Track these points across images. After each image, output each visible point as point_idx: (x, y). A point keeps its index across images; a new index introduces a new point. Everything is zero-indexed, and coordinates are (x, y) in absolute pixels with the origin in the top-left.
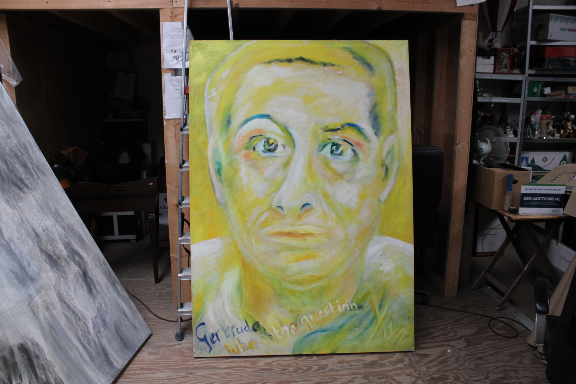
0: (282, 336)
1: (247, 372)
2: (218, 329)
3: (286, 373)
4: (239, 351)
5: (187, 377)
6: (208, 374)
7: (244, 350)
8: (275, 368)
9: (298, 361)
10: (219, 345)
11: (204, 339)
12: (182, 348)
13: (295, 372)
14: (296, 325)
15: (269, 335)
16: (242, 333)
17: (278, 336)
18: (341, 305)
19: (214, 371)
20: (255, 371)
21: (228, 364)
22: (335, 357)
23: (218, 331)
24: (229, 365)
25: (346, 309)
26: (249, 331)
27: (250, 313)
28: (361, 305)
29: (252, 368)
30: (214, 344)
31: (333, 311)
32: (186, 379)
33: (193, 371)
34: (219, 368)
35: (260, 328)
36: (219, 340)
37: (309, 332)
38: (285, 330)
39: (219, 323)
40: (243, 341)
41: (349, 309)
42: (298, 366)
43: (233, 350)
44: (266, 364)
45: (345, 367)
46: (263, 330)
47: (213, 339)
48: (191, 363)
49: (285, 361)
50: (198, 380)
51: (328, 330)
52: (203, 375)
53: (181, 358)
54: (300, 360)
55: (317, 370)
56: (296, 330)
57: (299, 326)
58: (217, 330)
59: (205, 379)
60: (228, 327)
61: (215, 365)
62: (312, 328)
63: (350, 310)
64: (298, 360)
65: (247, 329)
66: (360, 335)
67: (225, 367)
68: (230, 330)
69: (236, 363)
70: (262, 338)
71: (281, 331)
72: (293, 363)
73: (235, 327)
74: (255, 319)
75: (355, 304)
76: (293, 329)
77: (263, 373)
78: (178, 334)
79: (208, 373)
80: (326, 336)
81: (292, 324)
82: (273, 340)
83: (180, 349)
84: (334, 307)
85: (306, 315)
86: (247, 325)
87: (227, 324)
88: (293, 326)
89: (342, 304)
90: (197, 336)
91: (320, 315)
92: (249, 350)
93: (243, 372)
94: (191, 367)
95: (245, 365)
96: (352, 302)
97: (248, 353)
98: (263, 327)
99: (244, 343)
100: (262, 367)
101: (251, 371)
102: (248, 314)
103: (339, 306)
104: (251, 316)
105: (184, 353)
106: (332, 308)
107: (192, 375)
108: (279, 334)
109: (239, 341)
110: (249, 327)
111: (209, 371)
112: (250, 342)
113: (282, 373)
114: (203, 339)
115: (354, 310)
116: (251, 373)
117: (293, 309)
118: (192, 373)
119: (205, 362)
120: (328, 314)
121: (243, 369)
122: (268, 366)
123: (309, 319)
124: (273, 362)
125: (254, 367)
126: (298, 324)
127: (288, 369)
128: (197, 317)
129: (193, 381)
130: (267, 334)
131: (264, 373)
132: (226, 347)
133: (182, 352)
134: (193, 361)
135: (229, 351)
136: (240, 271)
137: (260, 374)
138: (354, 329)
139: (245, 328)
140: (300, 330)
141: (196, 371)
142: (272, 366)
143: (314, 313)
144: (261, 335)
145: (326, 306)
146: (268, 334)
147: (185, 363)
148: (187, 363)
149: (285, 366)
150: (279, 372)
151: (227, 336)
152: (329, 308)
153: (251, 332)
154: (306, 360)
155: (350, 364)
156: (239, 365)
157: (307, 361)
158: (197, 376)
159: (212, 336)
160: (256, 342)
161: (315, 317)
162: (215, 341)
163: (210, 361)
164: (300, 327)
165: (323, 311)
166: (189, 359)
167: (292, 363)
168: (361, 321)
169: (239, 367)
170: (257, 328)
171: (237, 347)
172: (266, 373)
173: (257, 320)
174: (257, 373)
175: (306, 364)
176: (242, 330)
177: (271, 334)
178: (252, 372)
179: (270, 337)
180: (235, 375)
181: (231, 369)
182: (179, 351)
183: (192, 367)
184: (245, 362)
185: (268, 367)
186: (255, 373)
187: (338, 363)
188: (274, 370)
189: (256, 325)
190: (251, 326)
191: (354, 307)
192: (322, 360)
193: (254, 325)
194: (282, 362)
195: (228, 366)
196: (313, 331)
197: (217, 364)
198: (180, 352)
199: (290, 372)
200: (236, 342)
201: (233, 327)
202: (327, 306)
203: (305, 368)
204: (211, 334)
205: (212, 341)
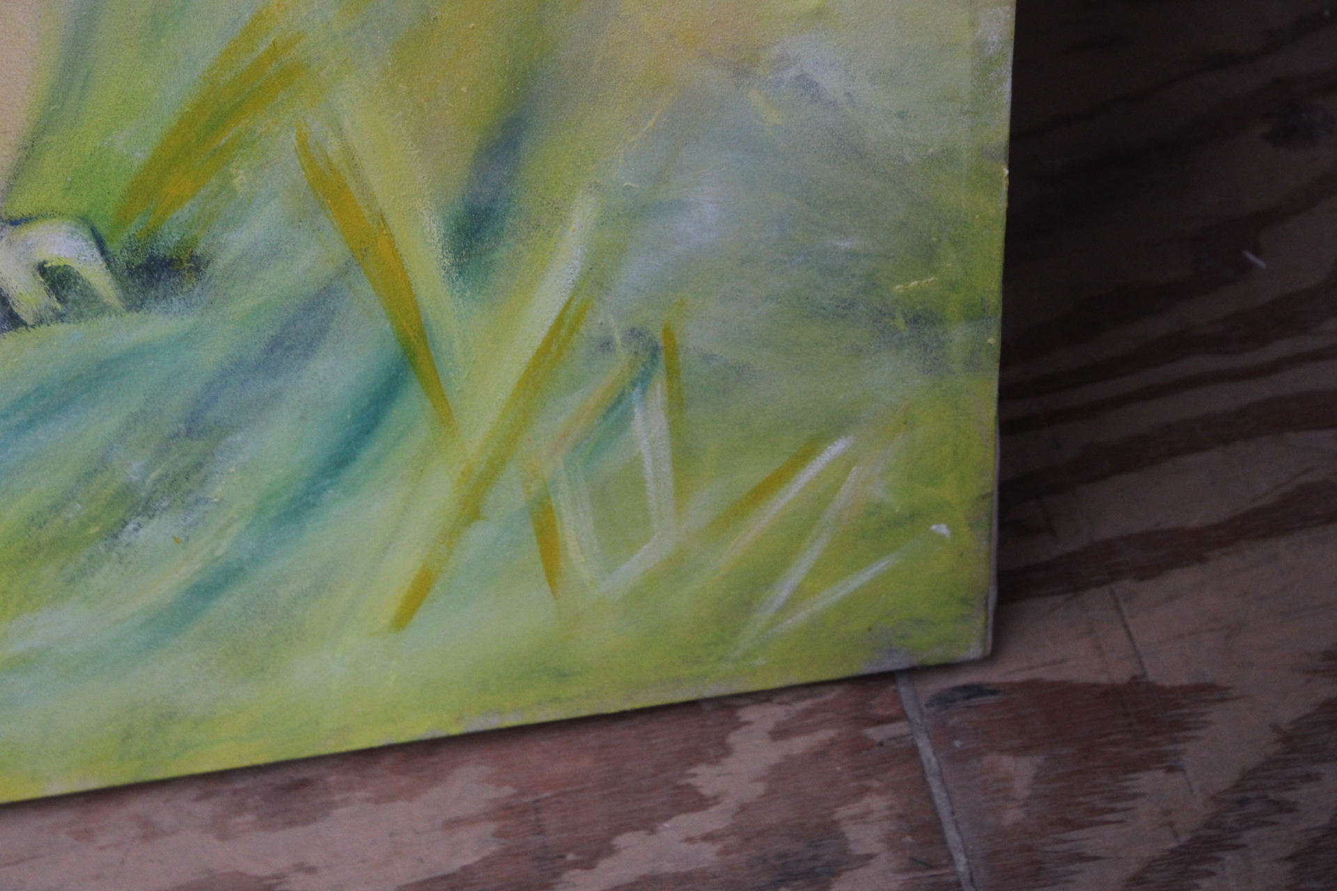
191: (57, 279)
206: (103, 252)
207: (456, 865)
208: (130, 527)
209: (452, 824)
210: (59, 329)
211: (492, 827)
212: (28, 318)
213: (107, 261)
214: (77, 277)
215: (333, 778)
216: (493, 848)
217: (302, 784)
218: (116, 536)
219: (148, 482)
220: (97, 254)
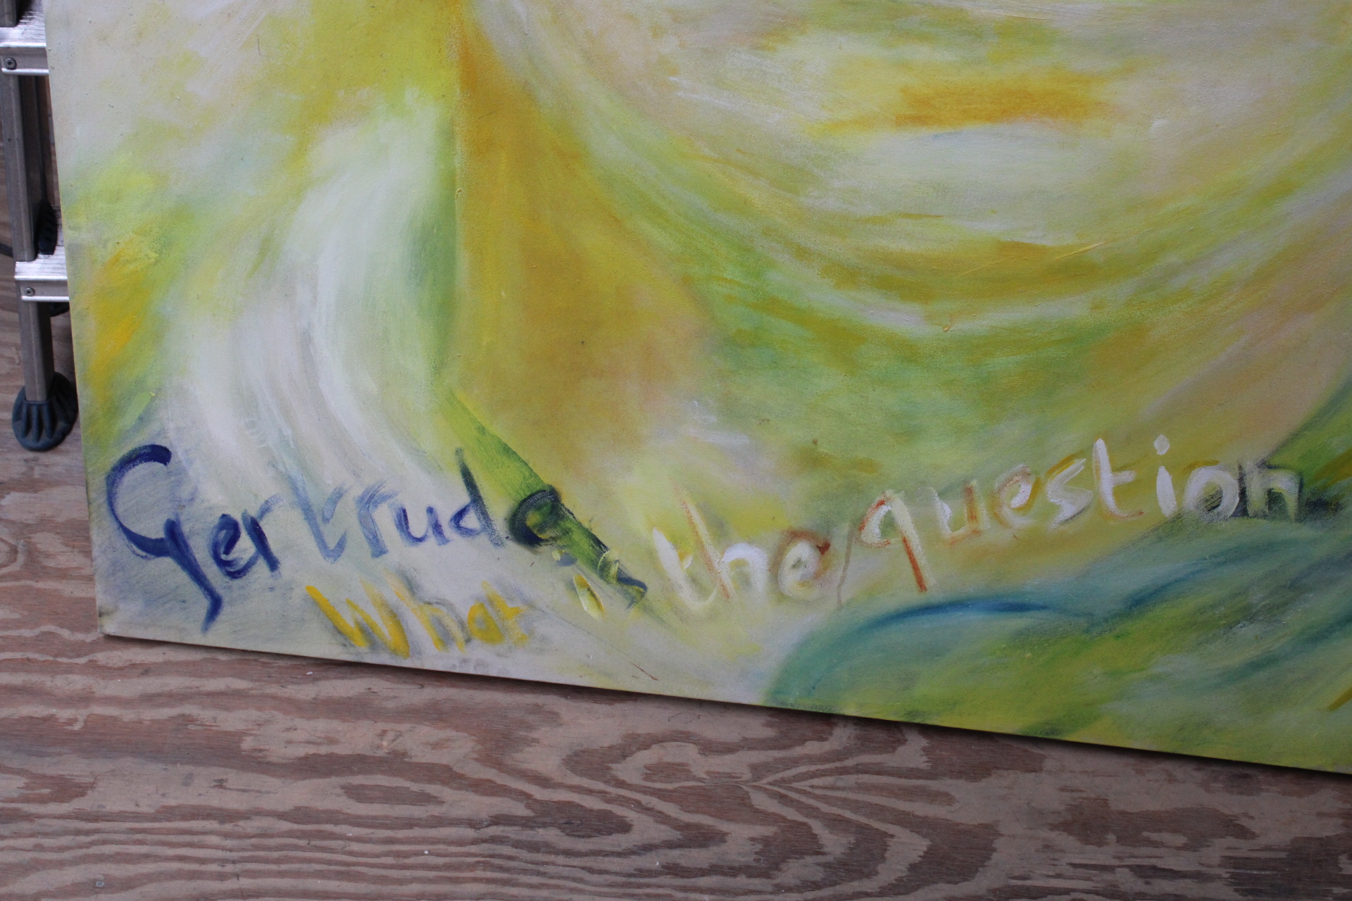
0: (712, 598)
1: (439, 822)
2: (264, 497)
3: (703, 872)
4: (406, 641)
5: (28, 817)
6: (168, 813)
7: (445, 639)
8: (630, 815)
9: (796, 762)
10: (272, 589)
11: (169, 544)
12: (44, 524)
13: (765, 874)
14: (823, 548)
15: (624, 580)
16: (432, 541)
17: (687, 596)
18: (1181, 472)
19: (220, 784)
20: (497, 820)
21: (322, 726)
22: (1053, 759)
23: (265, 510)
24: (332, 741)
25: (1212, 502)
26: (483, 539)
27: (500, 429)
28: (1332, 493)
29: (481, 787)
30: (237, 583)
31: (1110, 501)
32: (19, 842)
33: (74, 767)
34: (259, 763)
35: (567, 532)
36: (273, 564)
37: (913, 597)
38: (739, 564)
39: (273, 464)
40: (433, 585)
41: (1230, 501)
42: (791, 814)
43: (367, 632)
44: (582, 761)
45: (1108, 877)
46: (585, 544)
47: (228, 551)
48: (79, 682)
49: (708, 748)
50: (101, 859)
51: (1043, 608)
52: (137, 817)
53: (19, 624)
54: (811, 759)
55: (920, 875)
56: (817, 576)
57: (848, 556)
58: (261, 501)
59: (146, 857)
60: (339, 495)
61: (232, 721)
62: (930, 579)
63: (1242, 510)
64: (798, 751)
65: (471, 521)
66: (1256, 666)
67: (301, 751)
68: (348, 516)
69: (381, 726)
70: (571, 587)
71: (709, 564)
72: (763, 783)
73: (385, 498)
74: (533, 474)
75: (1284, 483)
76: (797, 564)
77: (550, 849)
78: (29, 406)
79: (178, 797)
80: (1021, 639)
81: (795, 535)
82: (648, 610)
83: (24, 529)
84: (1127, 476)
85: (910, 498)
86: (476, 498)
87: (332, 474)
88: (802, 550)
89: (1192, 467)
90: (117, 519)
91: (1006, 512)
92: (475, 642)
93: (410, 823)
94: (71, 722)
95: (436, 746)
96: (1267, 466)
97: (465, 661)
98: (586, 525)
99: (441, 602)
100: (543, 781)
101: (472, 824)
102: (482, 430)
103: (1164, 480)
104: (507, 451)
105: (46, 573)
106: (1107, 481)
107: (65, 808)
108: (694, 580)
109: (412, 586)
110: (484, 515)
111: (188, 781)
112: (487, 602)
113: (672, 870)
114: (162, 540)
115: (1265, 516)
116: (460, 842)
117: (824, 448)
118: (66, 789)
119: (174, 683)
120: (1068, 510)
121: (415, 787)
122: (585, 782)
123: (926, 524)
124: (623, 752)
125: (490, 774)
126: (838, 544)
127: (719, 837)
128: (114, 410)
129: (61, 864)
130: (614, 570)
131: (557, 852)
132: (319, 608)
133: (35, 564)
134: (94, 668)
135: (338, 631)
136: (448, 135)
137: (524, 854)
138: (1230, 627)
139: (460, 514)
140: (843, 578)
141: (100, 766)
142: (621, 784)
143: (969, 491)
144: (568, 570)
145: (1069, 460)
146: (620, 571)
147: (34, 678)
148: (47, 681)
149: (702, 798)
150: (654, 861)
151: (332, 544)
152: (1088, 478)
153: (497, 543)
154: (850, 762)
155: (1144, 855)
156: (399, 746)
157: (859, 770)
158: (96, 818)
159: (223, 533)
160: (531, 605)
161: (973, 517)
162: (242, 563)
163: (214, 675)
164: (847, 561)
165: (1037, 487)
166: (66, 633)
167: (758, 770)
168: (1295, 588)
169: (396, 762)
170: (542, 528)
171: (395, 616)
172: (568, 853)
173: (549, 476)
174: (506, 850)
175: (845, 802)
176: (437, 528)
177: (637, 576)
178: (470, 833)
179: (632, 590)
180: (355, 847)
181: (334, 780)
182: (14, 551)
183: (77, 727)
184: (435, 714)
185: (590, 792)
186: (493, 840)
187: (1065, 827)
188: (625, 827)
189: (539, 508)
190: (499, 509)
191: (1273, 498)
192: (960, 774)
193: (525, 504)
194: (689, 754)
195: (323, 750)
196: (935, 594)
197: (253, 714)
198: (21, 558)
199: (733, 871)
200: (393, 591)
201: (370, 500)
202: (1077, 465)
203: (835, 844)
204: (214, 519)
205: (222, 564)
206: (1300, 491)
207: (1324, 834)
208: (1239, 625)
209: (1320, 815)
210: (1263, 522)
211: (1341, 821)
212: (1250, 512)
213: (1300, 496)
214: (1283, 500)
215: (1261, 777)
216: (1340, 832)
217: (1246, 776)
218: (1231, 628)
219: (1260, 605)
220: (1297, 490)
